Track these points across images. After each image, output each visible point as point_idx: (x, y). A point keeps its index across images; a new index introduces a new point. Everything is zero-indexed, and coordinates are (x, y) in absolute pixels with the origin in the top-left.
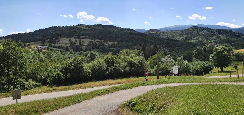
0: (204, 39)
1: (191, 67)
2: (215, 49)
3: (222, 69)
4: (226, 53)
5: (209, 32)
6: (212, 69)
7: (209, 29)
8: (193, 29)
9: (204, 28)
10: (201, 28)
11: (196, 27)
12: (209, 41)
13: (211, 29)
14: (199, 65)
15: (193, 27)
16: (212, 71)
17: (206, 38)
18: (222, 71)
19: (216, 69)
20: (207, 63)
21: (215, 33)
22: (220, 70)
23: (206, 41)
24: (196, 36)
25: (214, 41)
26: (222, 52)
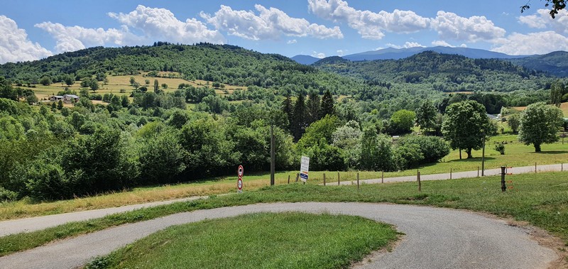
0: (449, 81)
3: (469, 153)
5: (460, 64)
6: (444, 154)
7: (459, 57)
8: (423, 58)
9: (449, 55)
10: (441, 54)
11: (431, 52)
12: (460, 86)
13: (464, 58)
14: (415, 145)
15: (424, 52)
16: (446, 158)
17: (452, 78)
18: (470, 158)
19: (454, 154)
20: (434, 140)
21: (472, 67)
22: (465, 155)
23: (453, 86)
24: (429, 73)
25: (468, 87)
26: (470, 114)
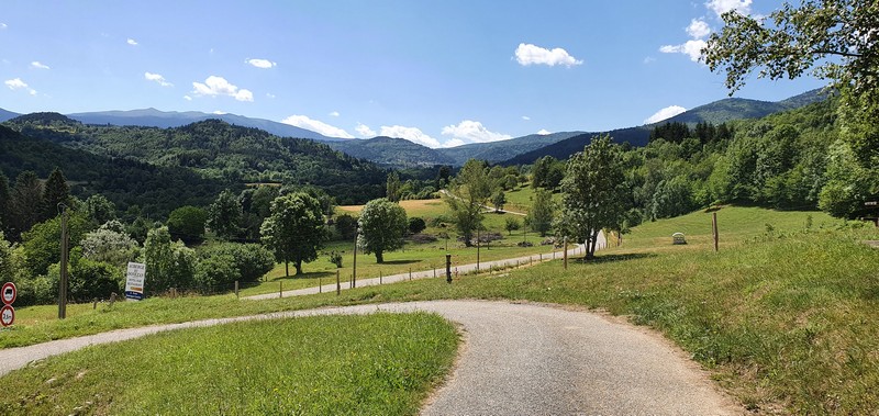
0: (246, 167)
1: (197, 264)
2: (280, 203)
3: (298, 267)
4: (311, 215)
5: (261, 143)
6: (266, 269)
7: (260, 132)
8: (206, 129)
9: (246, 129)
10: (234, 126)
11: (217, 121)
12: (262, 175)
13: (266, 134)
14: (226, 257)
15: (207, 121)
16: (269, 276)
17: (251, 163)
18: (300, 274)
19: (279, 269)
20: (253, 249)
21: (278, 148)
22: (293, 271)
23: (252, 174)
24: (216, 153)
25: (275, 177)
26: (301, 212)
